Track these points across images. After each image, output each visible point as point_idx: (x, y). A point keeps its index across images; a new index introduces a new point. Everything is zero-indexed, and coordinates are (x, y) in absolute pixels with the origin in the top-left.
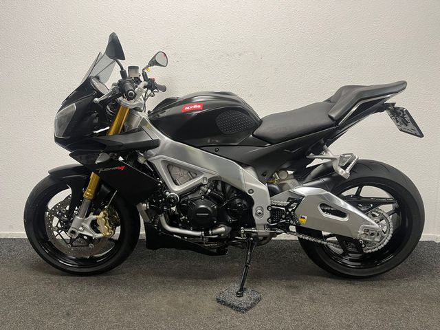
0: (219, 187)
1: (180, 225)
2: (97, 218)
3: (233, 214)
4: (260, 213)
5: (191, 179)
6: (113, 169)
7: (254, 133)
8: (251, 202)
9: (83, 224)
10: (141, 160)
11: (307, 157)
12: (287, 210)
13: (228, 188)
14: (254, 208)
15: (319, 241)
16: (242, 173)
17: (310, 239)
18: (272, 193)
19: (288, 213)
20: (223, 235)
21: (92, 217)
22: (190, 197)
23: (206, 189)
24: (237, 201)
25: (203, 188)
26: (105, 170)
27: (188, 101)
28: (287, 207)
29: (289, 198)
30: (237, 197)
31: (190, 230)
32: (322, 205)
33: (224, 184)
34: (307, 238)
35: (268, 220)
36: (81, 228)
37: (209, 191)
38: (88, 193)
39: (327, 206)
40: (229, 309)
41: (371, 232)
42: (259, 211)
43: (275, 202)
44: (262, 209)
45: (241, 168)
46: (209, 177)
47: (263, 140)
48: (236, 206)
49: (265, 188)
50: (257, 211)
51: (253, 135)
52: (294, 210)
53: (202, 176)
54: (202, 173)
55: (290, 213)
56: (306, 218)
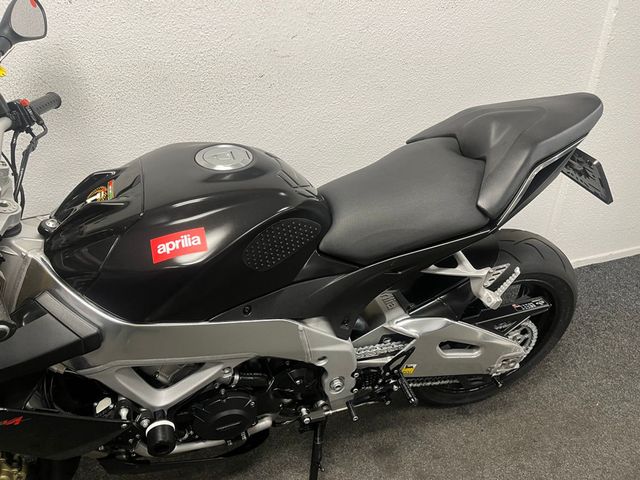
3: (286, 396)
7: (321, 246)
16: (303, 337)
19: (387, 374)
29: (383, 337)
30: (292, 368)
35: (352, 390)
45: (300, 326)
46: (236, 364)
47: (341, 260)
50: (332, 382)
51: (320, 252)
52: (398, 367)
53: (220, 367)
54: (219, 363)
55: (392, 372)
56: (415, 366)
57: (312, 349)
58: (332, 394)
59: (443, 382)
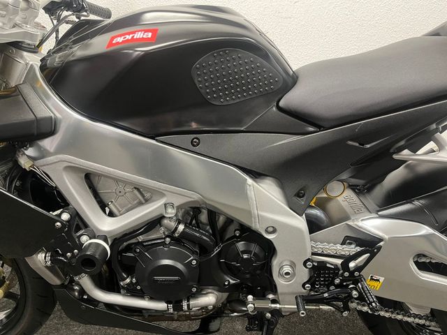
0: (204, 217)
4: (287, 274)
5: (140, 204)
7: (281, 104)
8: (269, 250)
11: (395, 157)
12: (346, 269)
13: (221, 220)
14: (275, 263)
15: (399, 317)
16: (251, 193)
18: (314, 226)
19: (347, 274)
22: (141, 238)
23: (173, 224)
24: (241, 245)
25: (165, 223)
27: (132, 20)
29: (347, 238)
30: (240, 238)
33: (213, 214)
35: (303, 286)
37: (181, 227)
42: (287, 269)
43: (320, 247)
44: (293, 265)
45: (250, 181)
46: (178, 201)
47: (302, 119)
48: (237, 256)
50: (281, 268)
51: (279, 109)
52: (359, 269)
53: (162, 201)
54: (162, 195)
55: (352, 273)
56: (382, 279)
57: (260, 213)
58: (280, 282)
59: (417, 320)
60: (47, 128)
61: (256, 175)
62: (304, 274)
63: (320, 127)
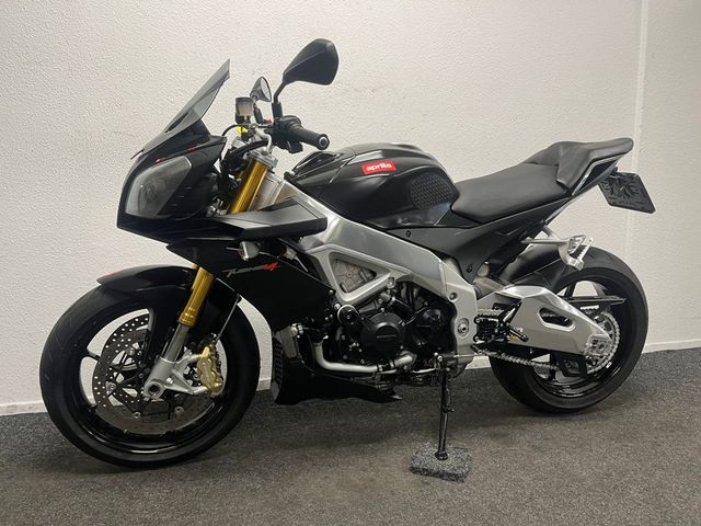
0: (403, 292)
1: (345, 357)
2: (199, 359)
3: (423, 334)
4: (463, 329)
5: (364, 282)
6: (256, 268)
8: (450, 311)
9: (174, 371)
10: (290, 254)
11: (523, 242)
12: (501, 321)
13: (414, 293)
14: (456, 321)
16: (441, 269)
17: (522, 362)
19: (502, 326)
20: (405, 367)
21: (189, 357)
23: (388, 296)
25: (384, 294)
26: (241, 271)
28: (501, 317)
29: (496, 304)
30: (429, 307)
31: (360, 364)
32: (543, 311)
34: (518, 361)
35: (474, 337)
36: (169, 380)
37: (393, 298)
38: (187, 315)
39: (550, 312)
40: (438, 480)
41: (599, 343)
42: (462, 326)
43: (484, 311)
44: (467, 321)
45: (440, 260)
46: (397, 276)
49: (470, 289)
50: (460, 325)
52: (509, 320)
53: (388, 276)
54: (388, 271)
55: (505, 324)
56: (522, 330)
57: (447, 283)
58: (459, 337)
60: (320, 225)
61: (443, 256)
62: (473, 329)
63: (481, 224)
